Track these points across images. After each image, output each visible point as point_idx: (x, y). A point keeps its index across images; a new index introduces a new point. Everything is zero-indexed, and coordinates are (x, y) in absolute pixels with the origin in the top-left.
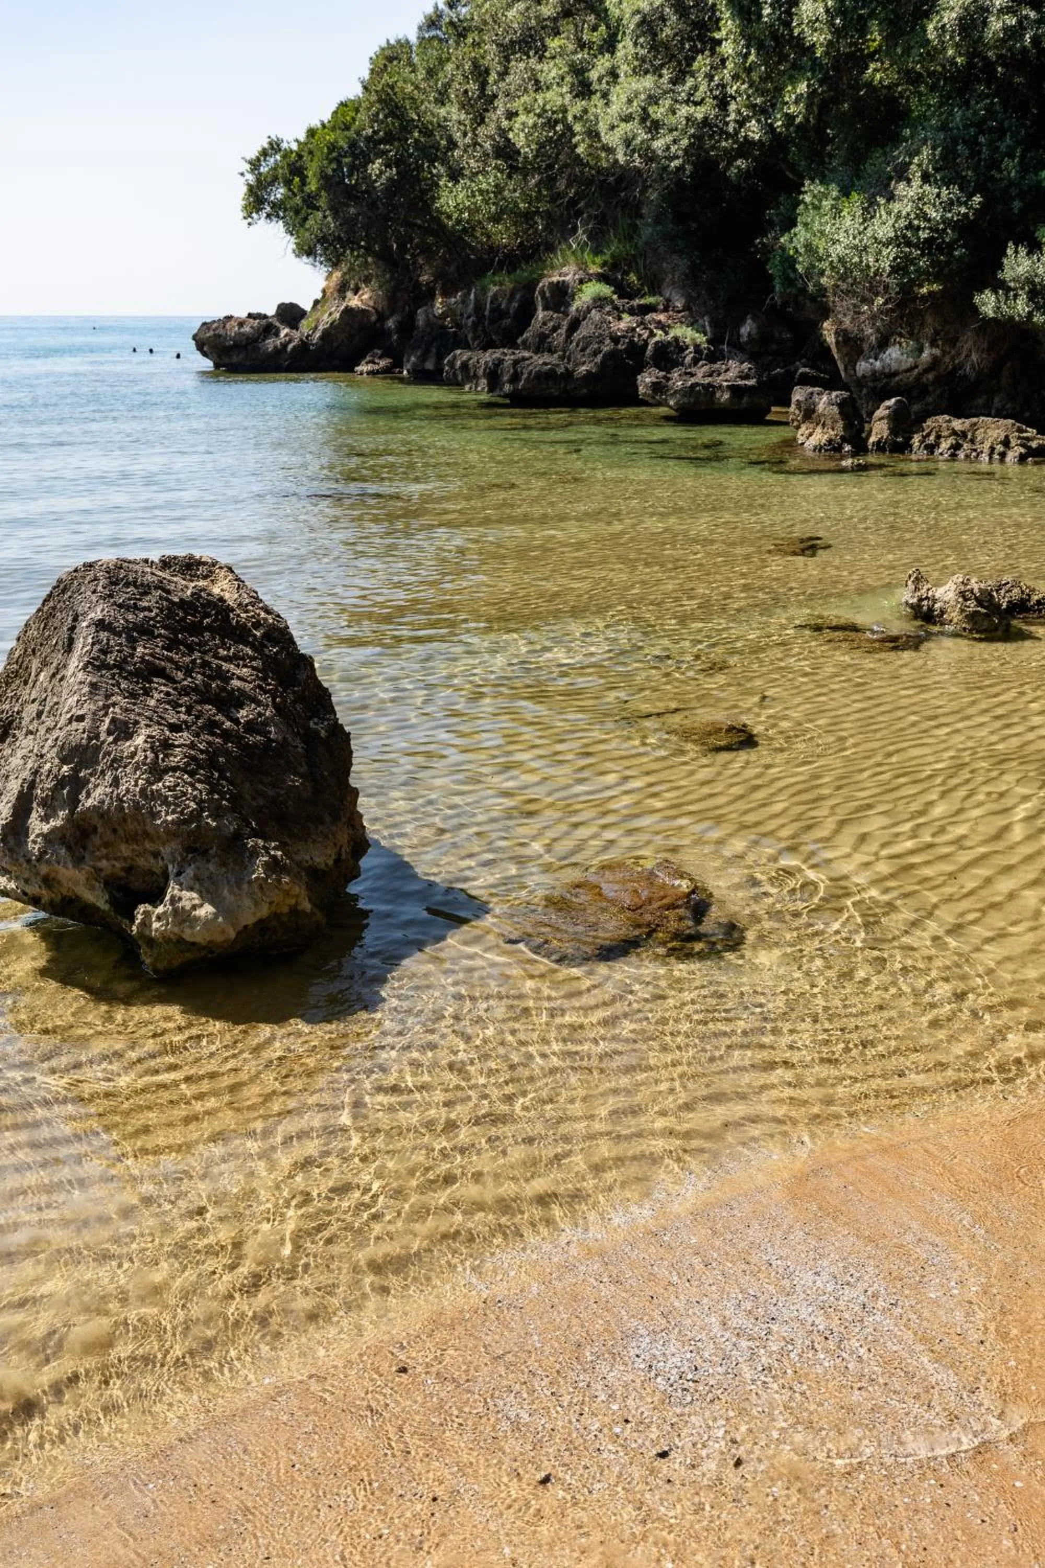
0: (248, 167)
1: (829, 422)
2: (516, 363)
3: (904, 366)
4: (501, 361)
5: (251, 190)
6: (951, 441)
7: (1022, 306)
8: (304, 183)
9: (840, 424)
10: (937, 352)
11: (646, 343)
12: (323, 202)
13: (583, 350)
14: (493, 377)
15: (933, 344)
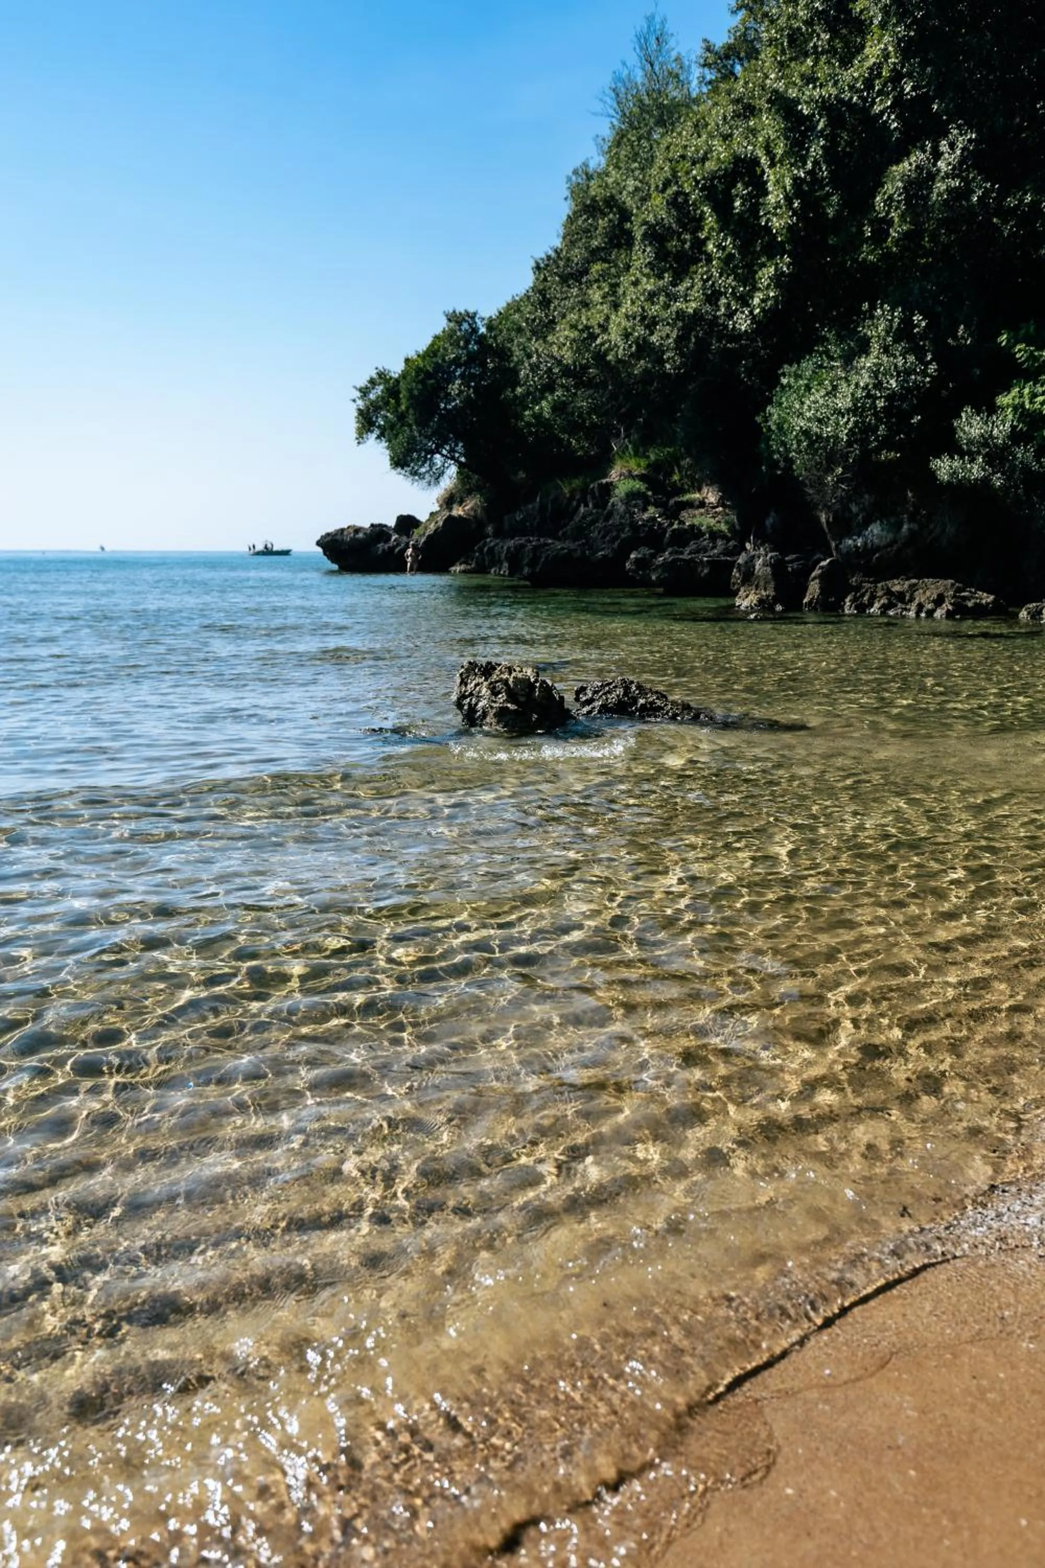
0: (358, 394)
1: (762, 583)
2: (535, 548)
3: (884, 543)
4: (522, 546)
5: (361, 412)
6: (884, 601)
7: (976, 471)
8: (398, 403)
9: (772, 585)
10: (915, 526)
11: (665, 531)
12: (410, 419)
13: (604, 537)
14: (514, 560)
15: (912, 519)
